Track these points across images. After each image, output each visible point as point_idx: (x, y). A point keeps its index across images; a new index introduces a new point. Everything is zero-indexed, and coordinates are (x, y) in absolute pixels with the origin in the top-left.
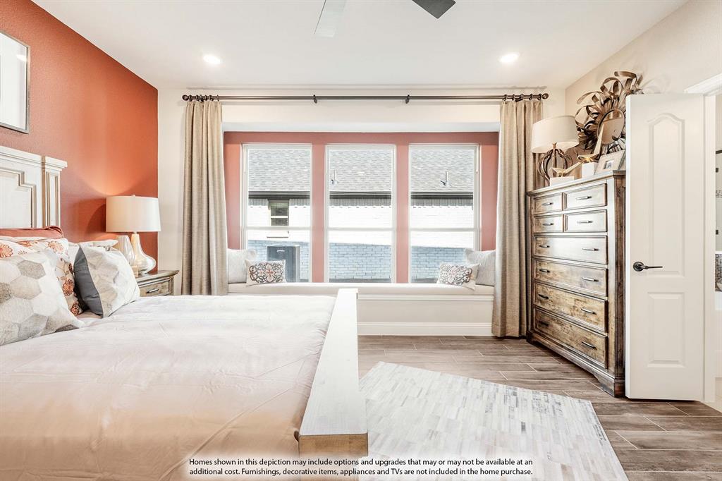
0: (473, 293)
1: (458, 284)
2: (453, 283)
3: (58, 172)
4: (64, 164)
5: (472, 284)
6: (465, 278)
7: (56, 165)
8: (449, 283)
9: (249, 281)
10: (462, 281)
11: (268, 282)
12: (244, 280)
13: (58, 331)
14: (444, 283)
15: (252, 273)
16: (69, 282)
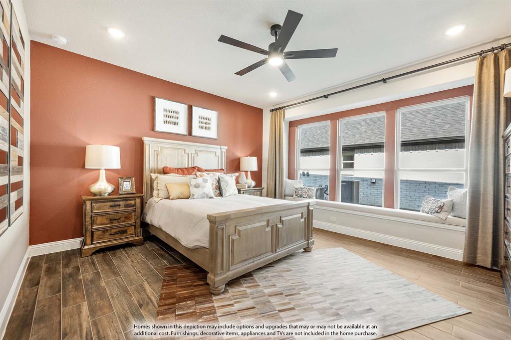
0: (444, 222)
1: (431, 213)
2: (428, 213)
3: (225, 150)
4: (226, 148)
5: (442, 215)
6: (436, 210)
7: (225, 148)
8: (426, 213)
9: (294, 196)
10: (434, 211)
11: (304, 198)
12: (291, 195)
13: (210, 198)
14: (423, 212)
15: (296, 192)
16: (217, 186)
